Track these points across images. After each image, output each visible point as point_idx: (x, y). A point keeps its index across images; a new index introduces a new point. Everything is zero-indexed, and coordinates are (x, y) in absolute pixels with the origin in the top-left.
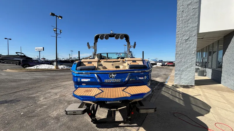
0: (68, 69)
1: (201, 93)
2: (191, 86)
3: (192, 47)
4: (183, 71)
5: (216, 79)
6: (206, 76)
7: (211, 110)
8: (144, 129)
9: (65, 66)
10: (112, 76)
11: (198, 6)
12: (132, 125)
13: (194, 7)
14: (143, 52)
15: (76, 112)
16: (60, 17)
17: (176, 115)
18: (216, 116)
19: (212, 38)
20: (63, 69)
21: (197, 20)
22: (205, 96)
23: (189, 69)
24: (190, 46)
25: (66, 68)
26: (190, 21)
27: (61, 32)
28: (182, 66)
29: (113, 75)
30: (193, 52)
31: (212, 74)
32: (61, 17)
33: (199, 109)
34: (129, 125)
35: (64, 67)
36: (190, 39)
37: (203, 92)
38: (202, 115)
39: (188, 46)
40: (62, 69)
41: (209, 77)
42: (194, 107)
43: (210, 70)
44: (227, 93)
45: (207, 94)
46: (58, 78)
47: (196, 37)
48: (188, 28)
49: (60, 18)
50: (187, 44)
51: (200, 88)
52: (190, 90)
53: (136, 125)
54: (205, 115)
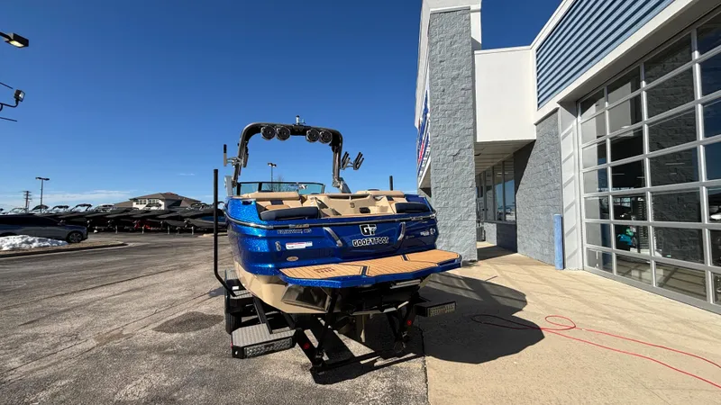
0: (50, 248)
1: (496, 273)
2: (471, 261)
3: (466, 172)
4: (452, 228)
5: (507, 244)
6: (484, 240)
7: (527, 298)
8: (435, 357)
9: (30, 239)
10: (368, 230)
11: (470, 84)
12: (405, 357)
13: (464, 86)
14: (391, 177)
15: (273, 345)
16: (17, 38)
17: (476, 318)
18: (540, 307)
19: (490, 157)
20: (19, 249)
21: (471, 115)
22: (505, 277)
23: (464, 223)
24: (463, 170)
25: (35, 245)
26: (458, 114)
27: (18, 99)
28: (450, 216)
29: (370, 229)
30: (470, 185)
31: (498, 234)
32: (25, 42)
33: (508, 300)
34: (398, 359)
35: (27, 242)
36: (462, 154)
37: (498, 270)
38: (520, 310)
39: (458, 170)
40: (13, 249)
41: (491, 241)
42: (499, 299)
43: (492, 225)
44: (534, 267)
45: (508, 274)
46: (24, 283)
47: (472, 150)
48: (456, 130)
49: (16, 43)
50: (456, 166)
51: (489, 263)
52: (474, 269)
53: (412, 355)
54: (524, 309)
